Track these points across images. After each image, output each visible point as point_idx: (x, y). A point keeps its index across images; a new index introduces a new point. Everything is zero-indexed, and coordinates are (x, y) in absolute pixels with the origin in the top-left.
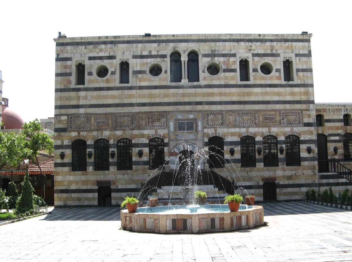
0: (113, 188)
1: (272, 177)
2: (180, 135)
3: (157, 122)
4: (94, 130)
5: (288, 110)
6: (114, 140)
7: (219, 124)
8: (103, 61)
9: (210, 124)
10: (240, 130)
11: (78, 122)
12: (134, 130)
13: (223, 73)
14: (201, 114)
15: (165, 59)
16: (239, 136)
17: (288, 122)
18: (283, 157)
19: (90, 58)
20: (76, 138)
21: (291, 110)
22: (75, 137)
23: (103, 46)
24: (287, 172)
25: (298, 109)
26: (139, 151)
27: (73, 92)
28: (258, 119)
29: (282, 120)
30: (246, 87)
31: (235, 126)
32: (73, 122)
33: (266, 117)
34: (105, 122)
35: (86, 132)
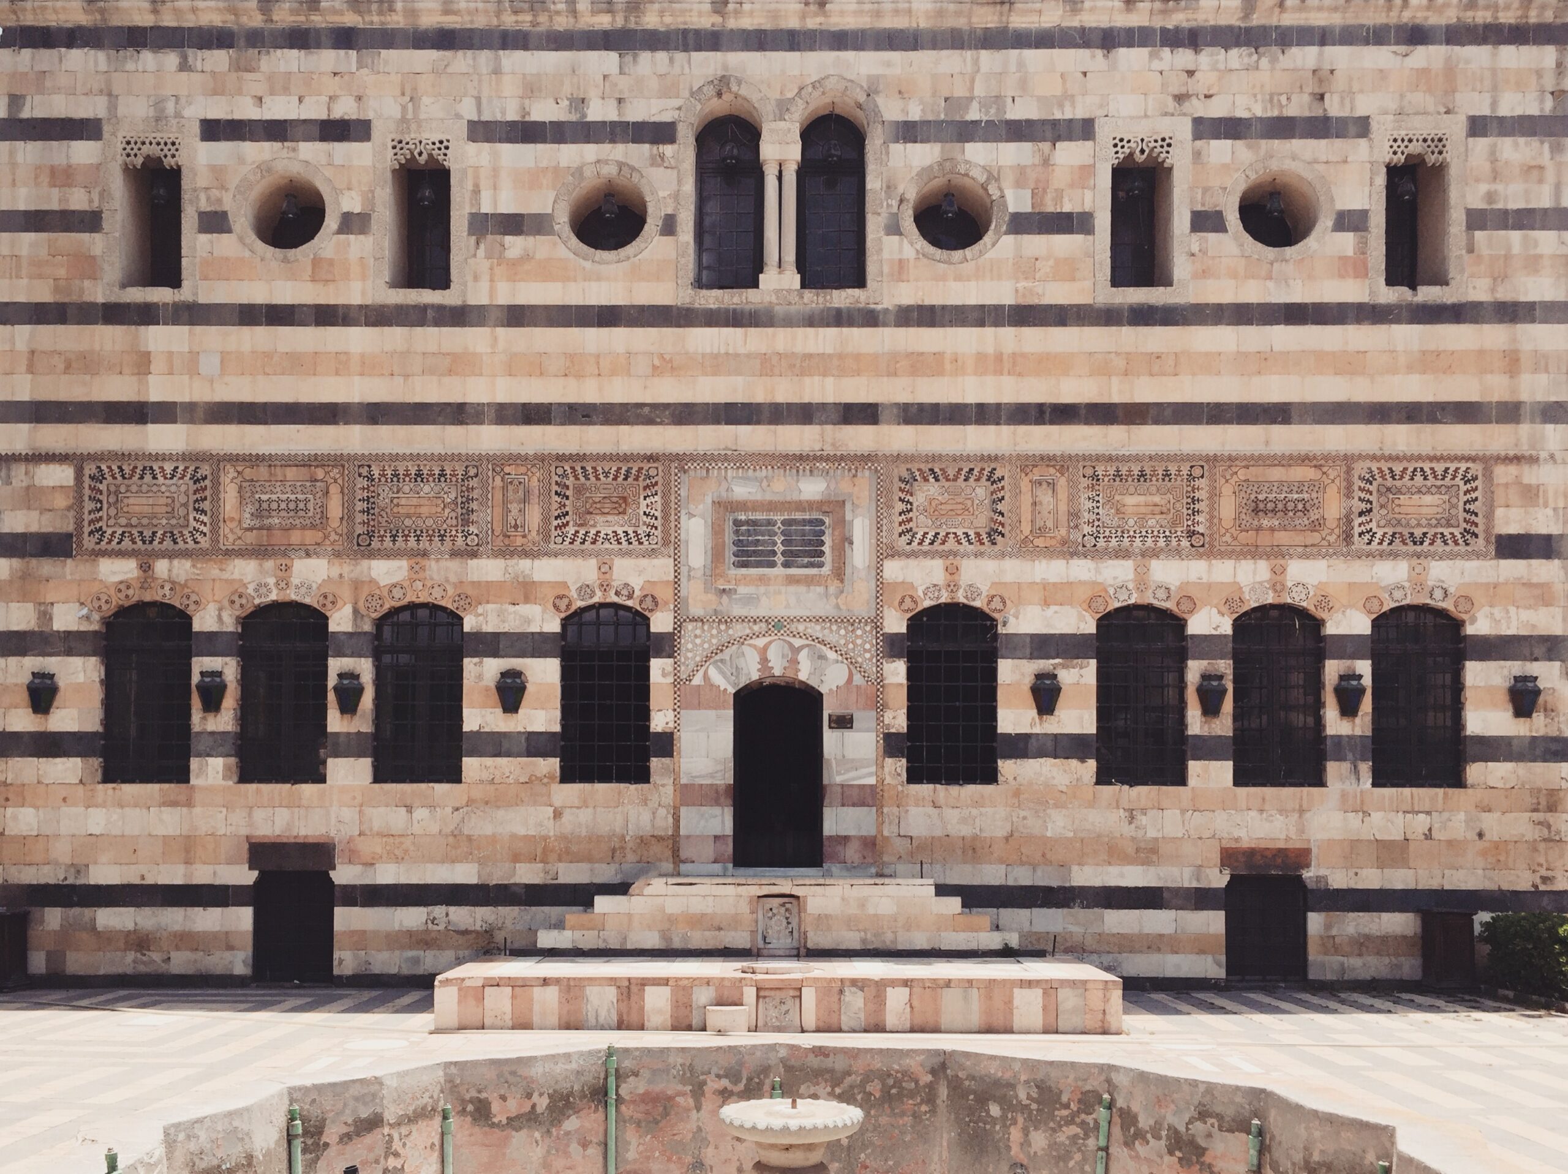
0: (344, 882)
1: (1281, 845)
2: (742, 590)
3: (610, 518)
4: (241, 553)
5: (1397, 458)
6: (356, 611)
7: (971, 533)
8: (294, 150)
9: (919, 536)
10: (1098, 571)
11: (138, 504)
12: (474, 555)
13: (1008, 240)
14: (867, 473)
15: (668, 150)
16: (1090, 604)
17: (1399, 529)
18: (1358, 732)
19: (213, 130)
20: (131, 592)
21: (1419, 458)
22: (122, 587)
23: (290, 59)
24: (1377, 817)
25: (1466, 453)
26: (504, 675)
27: (110, 327)
28: (1212, 507)
29: (1360, 520)
30: (1147, 324)
31: (1070, 550)
32: (112, 499)
33: (1261, 497)
34: (301, 505)
35: (187, 564)
